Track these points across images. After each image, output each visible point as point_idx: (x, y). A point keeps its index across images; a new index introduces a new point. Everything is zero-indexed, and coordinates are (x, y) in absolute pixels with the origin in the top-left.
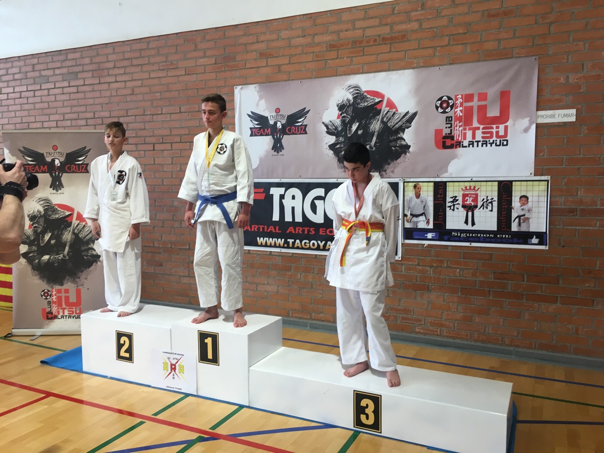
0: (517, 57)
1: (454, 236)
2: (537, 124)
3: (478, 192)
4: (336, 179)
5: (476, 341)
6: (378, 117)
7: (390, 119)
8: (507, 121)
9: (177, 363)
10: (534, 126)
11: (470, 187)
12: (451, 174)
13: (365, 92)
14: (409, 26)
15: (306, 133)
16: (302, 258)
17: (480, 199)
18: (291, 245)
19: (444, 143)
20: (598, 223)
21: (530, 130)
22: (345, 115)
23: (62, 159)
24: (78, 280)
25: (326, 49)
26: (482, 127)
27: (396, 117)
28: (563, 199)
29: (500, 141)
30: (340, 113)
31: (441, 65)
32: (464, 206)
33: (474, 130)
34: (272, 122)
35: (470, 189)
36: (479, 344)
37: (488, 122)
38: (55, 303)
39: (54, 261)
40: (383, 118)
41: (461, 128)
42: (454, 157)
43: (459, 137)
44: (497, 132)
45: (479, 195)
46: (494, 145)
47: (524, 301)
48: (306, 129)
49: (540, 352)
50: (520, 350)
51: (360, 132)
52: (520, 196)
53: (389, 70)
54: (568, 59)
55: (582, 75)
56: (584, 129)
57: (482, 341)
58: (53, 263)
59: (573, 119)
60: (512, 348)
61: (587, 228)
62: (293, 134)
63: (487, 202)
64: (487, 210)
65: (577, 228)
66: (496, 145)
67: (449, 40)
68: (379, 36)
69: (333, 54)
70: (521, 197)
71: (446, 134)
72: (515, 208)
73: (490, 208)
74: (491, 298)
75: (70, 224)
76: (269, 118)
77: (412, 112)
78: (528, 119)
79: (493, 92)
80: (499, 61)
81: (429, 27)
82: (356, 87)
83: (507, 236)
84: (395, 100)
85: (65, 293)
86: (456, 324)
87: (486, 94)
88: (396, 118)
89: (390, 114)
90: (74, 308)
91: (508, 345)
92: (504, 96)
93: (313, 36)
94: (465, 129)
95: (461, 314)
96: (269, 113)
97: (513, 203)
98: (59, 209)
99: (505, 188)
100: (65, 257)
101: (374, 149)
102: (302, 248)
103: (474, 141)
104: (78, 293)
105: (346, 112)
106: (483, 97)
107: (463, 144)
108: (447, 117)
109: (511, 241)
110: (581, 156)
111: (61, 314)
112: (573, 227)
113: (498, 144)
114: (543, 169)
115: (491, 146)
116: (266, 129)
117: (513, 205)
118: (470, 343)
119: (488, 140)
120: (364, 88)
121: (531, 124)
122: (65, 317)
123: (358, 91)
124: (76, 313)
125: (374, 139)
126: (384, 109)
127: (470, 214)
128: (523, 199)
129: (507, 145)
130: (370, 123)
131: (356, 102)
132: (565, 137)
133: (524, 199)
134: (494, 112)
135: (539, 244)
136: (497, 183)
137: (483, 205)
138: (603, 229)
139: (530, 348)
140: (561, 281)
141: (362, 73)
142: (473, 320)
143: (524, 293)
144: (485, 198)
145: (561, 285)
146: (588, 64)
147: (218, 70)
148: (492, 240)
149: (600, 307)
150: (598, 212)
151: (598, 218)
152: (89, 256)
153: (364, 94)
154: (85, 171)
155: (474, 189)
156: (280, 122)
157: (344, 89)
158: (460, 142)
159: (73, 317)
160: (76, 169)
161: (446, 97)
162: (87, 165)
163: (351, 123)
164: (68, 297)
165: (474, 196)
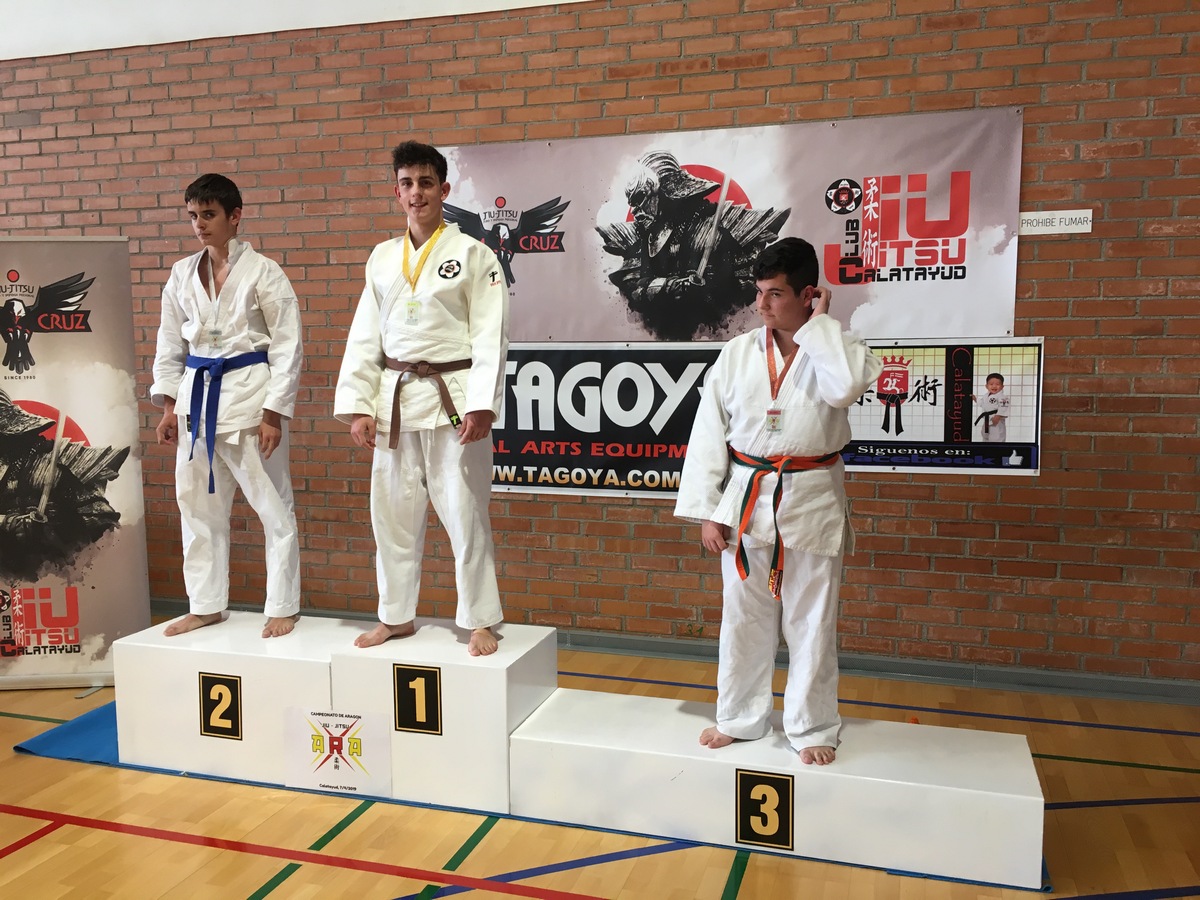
0: (983, 107)
1: (864, 454)
2: (1019, 236)
3: (908, 368)
4: (625, 344)
5: (903, 654)
6: (711, 219)
7: (736, 223)
8: (963, 230)
9: (344, 734)
10: (1015, 241)
11: (893, 358)
13: (684, 167)
14: (772, 39)
15: (562, 249)
16: (555, 503)
17: (912, 382)
18: (530, 478)
19: (842, 272)
20: (1131, 424)
21: (1008, 248)
22: (643, 213)
23: (30, 301)
24: (70, 568)
25: (602, 80)
26: (915, 241)
27: (747, 219)
28: (1067, 381)
29: (951, 268)
30: (633, 208)
31: (836, 119)
32: (880, 396)
33: (901, 247)
35: (893, 362)
36: (909, 660)
37: (928, 232)
38: (19, 619)
39: (16, 527)
40: (720, 222)
41: (876, 243)
42: (863, 299)
43: (871, 260)
44: (945, 252)
45: (910, 374)
46: (938, 277)
47: (995, 575)
48: (562, 241)
49: (1024, 670)
50: (986, 667)
51: (674, 249)
52: (988, 374)
53: (732, 125)
54: (1077, 114)
55: (1103, 144)
56: (1107, 248)
57: (916, 655)
59: (1087, 228)
60: (971, 666)
61: (1110, 434)
62: (535, 250)
63: (924, 386)
64: (927, 403)
65: (1093, 434)
67: (853, 68)
68: (712, 56)
69: (618, 89)
70: (990, 377)
71: (847, 254)
72: (979, 399)
73: (930, 398)
74: (932, 571)
75: (49, 446)
76: (482, 217)
77: (779, 209)
78: (1005, 226)
79: (937, 174)
80: (950, 113)
81: (813, 41)
82: (667, 158)
83: (963, 453)
84: (744, 185)
85: (41, 597)
86: (865, 625)
87: (924, 177)
88: (748, 222)
89: (735, 214)
90: (62, 629)
91: (964, 661)
92: (959, 182)
93: (575, 49)
94: (883, 246)
95: (875, 605)
96: (481, 206)
97: (974, 388)
98: (24, 412)
99: (960, 360)
100: (41, 518)
101: (703, 282)
102: (555, 484)
103: (901, 268)
104: (72, 597)
105: (644, 208)
106: (917, 182)
107: (879, 275)
108: (848, 222)
109: (971, 461)
110: (1101, 298)
111: (34, 643)
112: (1084, 433)
113: (947, 274)
114: (1030, 322)
115: (934, 278)
117: (974, 393)
118: (893, 660)
119: (927, 267)
120: (682, 160)
121: (1008, 237)
122: (42, 650)
123: (669, 167)
124: (67, 641)
125: (704, 263)
126: (724, 202)
127: (893, 410)
128: (994, 380)
129: (963, 277)
130: (695, 232)
131: (665, 187)
132: (1072, 262)
133: (996, 379)
134: (938, 212)
135: (1024, 466)
136: (944, 350)
137: (917, 393)
138: (1141, 435)
139: (1006, 663)
140: (1062, 534)
141: (678, 129)
142: (899, 616)
143: (994, 559)
144: (922, 379)
145: (1063, 542)
146: (1115, 125)
147: (368, 114)
148: (936, 460)
149: (1133, 582)
150: (1131, 405)
151: (1131, 415)
152: (95, 515)
153: (683, 172)
154: (83, 327)
155: (901, 362)
156: (506, 225)
157: (641, 161)
158: (873, 271)
159: (61, 650)
160: (61, 323)
161: (846, 182)
162: (87, 313)
163: (656, 230)
164: (50, 605)
165: (901, 376)
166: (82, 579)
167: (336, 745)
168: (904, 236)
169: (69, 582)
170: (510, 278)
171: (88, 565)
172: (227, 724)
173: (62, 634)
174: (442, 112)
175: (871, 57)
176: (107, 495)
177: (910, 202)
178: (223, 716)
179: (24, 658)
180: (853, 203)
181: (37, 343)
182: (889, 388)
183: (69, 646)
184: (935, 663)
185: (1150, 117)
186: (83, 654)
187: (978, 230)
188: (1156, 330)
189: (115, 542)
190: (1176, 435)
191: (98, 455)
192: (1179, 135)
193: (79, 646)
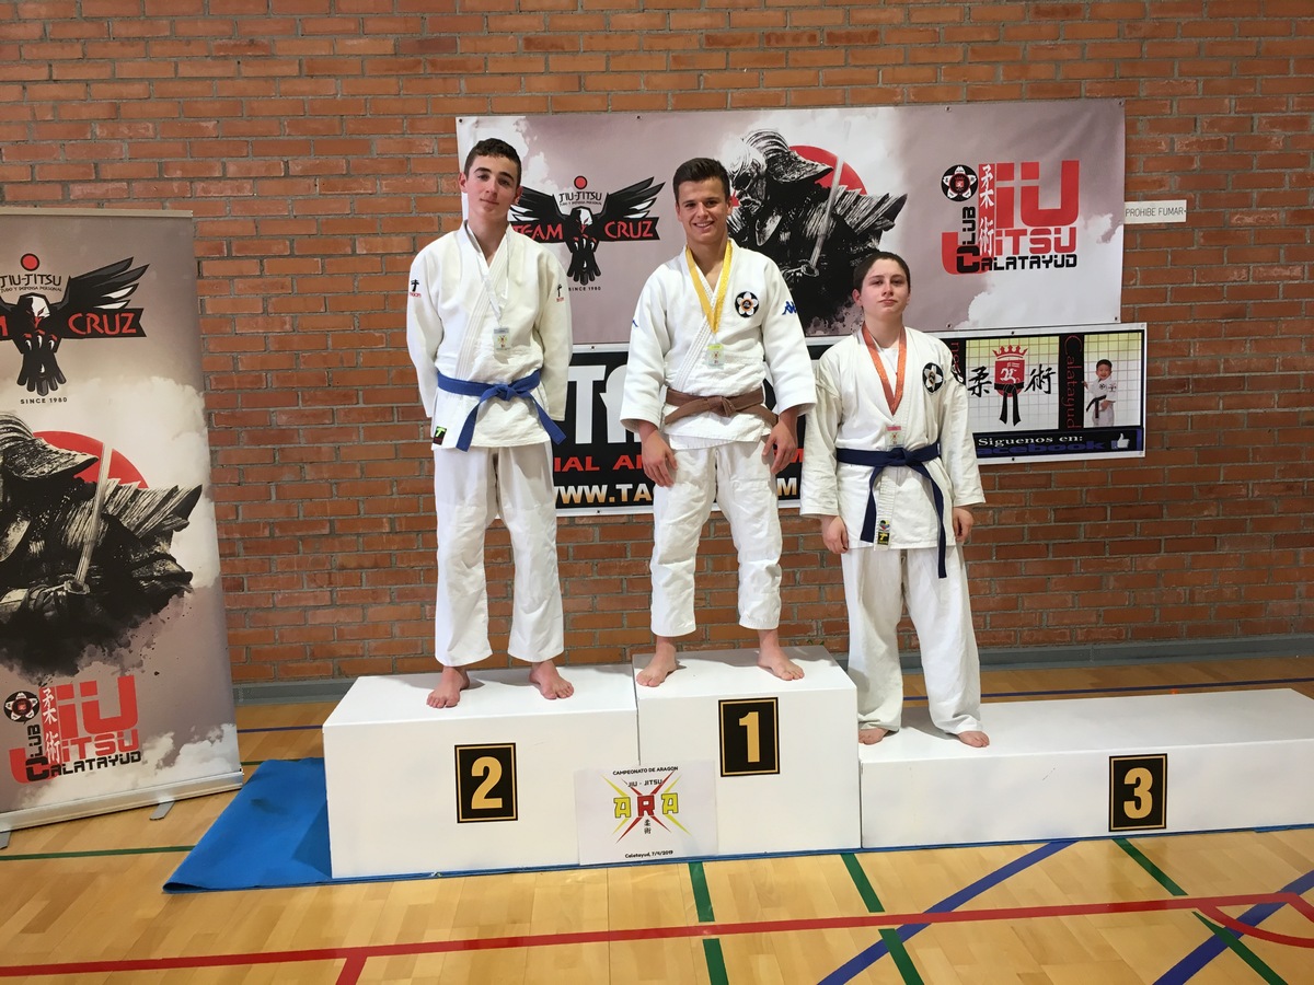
0: (1088, 98)
1: (984, 446)
2: (1125, 226)
3: (1025, 358)
5: (1026, 644)
6: (824, 205)
7: (850, 209)
8: (1073, 219)
9: (655, 792)
10: (1120, 230)
11: (1010, 347)
12: (975, 323)
13: (793, 148)
14: (884, 15)
15: (656, 237)
17: (1027, 371)
19: (960, 260)
20: (1221, 402)
21: (1114, 237)
22: (749, 197)
23: (56, 297)
24: (124, 651)
25: (698, 47)
26: (1030, 229)
27: (863, 205)
28: (1167, 364)
29: (1063, 256)
30: (737, 192)
31: (950, 102)
32: (997, 387)
33: (1017, 235)
34: (565, 210)
35: (1010, 351)
36: (1032, 649)
37: (1041, 220)
38: (52, 727)
39: (44, 604)
40: (833, 208)
41: (992, 232)
42: (980, 289)
43: (988, 248)
44: (1058, 240)
45: (1026, 363)
47: (1107, 556)
48: (657, 228)
49: (1135, 644)
50: (1103, 646)
51: (784, 237)
52: (1097, 360)
53: (843, 104)
54: (1171, 107)
55: (1194, 139)
56: (1198, 235)
57: (1038, 643)
58: (40, 610)
59: (1182, 218)
60: (1089, 647)
61: (1205, 412)
62: (623, 238)
63: (1039, 375)
64: (1041, 391)
65: (1190, 413)
66: (1056, 266)
67: (965, 52)
68: (821, 29)
69: (718, 59)
70: (1100, 363)
71: (964, 243)
72: (1090, 385)
74: (1050, 558)
75: (90, 491)
77: (895, 195)
78: (1111, 215)
79: (1048, 163)
81: (925, 21)
82: (774, 137)
83: (1076, 439)
84: (859, 169)
85: (84, 693)
86: (988, 618)
87: (1036, 165)
88: (863, 208)
89: (850, 199)
90: (115, 733)
91: (1081, 643)
93: (666, 12)
94: (999, 234)
95: (998, 597)
97: (1086, 375)
98: (51, 447)
99: (1071, 347)
100: (81, 588)
101: (817, 273)
104: (127, 688)
105: (750, 192)
106: (1031, 170)
107: (995, 264)
108: (965, 209)
109: (1082, 447)
110: (1194, 285)
111: (74, 757)
112: (1183, 413)
113: (1059, 263)
114: (1134, 308)
115: (1047, 267)
116: (550, 227)
117: (1086, 380)
118: (1016, 650)
119: (1041, 255)
120: (791, 140)
121: (1115, 226)
122: (87, 765)
123: (777, 147)
124: (122, 748)
125: (817, 252)
126: (837, 187)
127: (1010, 400)
128: (1103, 366)
129: (1074, 265)
130: (807, 218)
131: (773, 170)
132: (1169, 250)
133: (1105, 365)
134: (1050, 201)
135: (1131, 447)
136: (1058, 338)
137: (1033, 382)
138: (1229, 412)
139: (1119, 640)
140: (1165, 511)
141: (785, 107)
142: (1020, 606)
143: (1107, 540)
144: (1037, 368)
145: (1166, 518)
146: (1203, 120)
147: (404, 72)
148: (1052, 448)
149: (1226, 550)
150: (1221, 384)
151: (1221, 394)
152: (157, 578)
153: (792, 154)
154: (134, 331)
155: (1017, 352)
156: (589, 209)
157: (746, 140)
158: (990, 259)
159: (113, 762)
160: (101, 325)
161: (961, 169)
162: (138, 312)
163: (764, 215)
164: (96, 704)
165: (1017, 365)
166: (140, 664)
167: (646, 805)
168: (1018, 224)
169: (123, 670)
170: (594, 270)
171: (148, 645)
172: (497, 803)
173: (115, 740)
174: (503, 74)
175: (983, 41)
176: (173, 550)
177: (1025, 190)
178: (490, 795)
179: (60, 779)
180: (969, 190)
181: (67, 353)
182: (1006, 379)
183: (124, 754)
184: (1056, 649)
185: (1233, 114)
186: (146, 762)
187: (1087, 218)
188: (1239, 313)
189: (185, 610)
190: (1258, 411)
191: (159, 499)
192: (1255, 133)
193: (139, 753)
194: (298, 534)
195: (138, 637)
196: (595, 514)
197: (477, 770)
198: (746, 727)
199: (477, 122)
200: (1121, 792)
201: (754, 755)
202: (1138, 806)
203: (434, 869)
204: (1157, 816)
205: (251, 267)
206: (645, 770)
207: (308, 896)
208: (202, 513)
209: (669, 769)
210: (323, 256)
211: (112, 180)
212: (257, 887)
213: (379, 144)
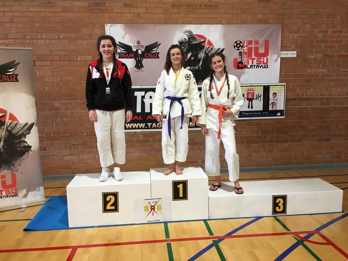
0: (272, 24)
1: (244, 115)
2: (280, 57)
3: (254, 92)
5: (253, 166)
6: (203, 50)
7: (210, 51)
8: (267, 55)
9: (155, 205)
10: (279, 59)
11: (251, 89)
12: (242, 82)
13: (195, 35)
14: (219, 0)
15: (159, 58)
16: (157, 134)
17: (255, 95)
19: (238, 66)
20: (304, 104)
24: (13, 167)
25: (170, 7)
26: (256, 58)
27: (213, 50)
28: (291, 94)
29: (265, 65)
31: (236, 24)
32: (247, 99)
33: (253, 59)
34: (134, 50)
35: (251, 90)
36: (255, 167)
37: (259, 56)
40: (205, 51)
41: (246, 58)
42: (243, 73)
43: (245, 63)
44: (263, 61)
45: (255, 93)
47: (275, 143)
48: (159, 55)
49: (281, 166)
50: (273, 167)
51: (192, 58)
52: (273, 93)
53: (208, 24)
54: (293, 27)
55: (299, 35)
56: (299, 60)
57: (256, 166)
59: (295, 56)
60: (269, 167)
61: (300, 107)
62: (150, 58)
63: (258, 96)
64: (259, 100)
65: (296, 107)
66: (263, 68)
67: (240, 11)
68: (203, 3)
69: (175, 10)
70: (274, 93)
71: (239, 61)
72: (271, 99)
73: (259, 99)
74: (260, 144)
75: (3, 123)
78: (277, 55)
79: (261, 41)
81: (230, 2)
82: (190, 32)
83: (267, 113)
84: (212, 41)
85: (2, 178)
86: (244, 159)
89: (210, 49)
90: (10, 189)
91: (267, 166)
92: (267, 43)
95: (246, 154)
96: (132, 43)
97: (270, 96)
99: (266, 89)
100: (1, 150)
101: (201, 68)
103: (253, 65)
104: (14, 177)
105: (184, 46)
106: (257, 42)
107: (247, 67)
108: (240, 52)
109: (269, 115)
110: (298, 73)
112: (294, 107)
113: (264, 67)
114: (283, 79)
115: (261, 68)
116: (130, 54)
117: (270, 98)
118: (251, 168)
119: (259, 65)
120: (195, 33)
121: (278, 58)
122: (3, 197)
123: (191, 35)
124: (12, 193)
125: (201, 63)
126: (206, 46)
127: (250, 103)
128: (274, 94)
129: (267, 68)
130: (198, 54)
131: (190, 40)
132: (292, 64)
133: (275, 94)
134: (262, 51)
135: (281, 115)
136: (263, 87)
137: (256, 98)
138: (306, 106)
139: (277, 165)
140: (289, 132)
141: (193, 24)
142: (252, 156)
143: (274, 139)
144: (257, 94)
145: (290, 134)
146: (301, 30)
147: (91, 11)
148: (261, 115)
149: (304, 142)
150: (304, 99)
151: (304, 102)
152: (22, 147)
153: (195, 36)
154: (16, 80)
155: (252, 90)
156: (141, 50)
157: (183, 32)
158: (246, 66)
159: (10, 196)
160: (7, 78)
161: (239, 42)
162: (17, 75)
163: (187, 53)
164: (5, 181)
165: (252, 94)
166: (17, 170)
167: (153, 208)
168: (253, 57)
169: (13, 172)
170: (142, 66)
171: (19, 165)
172: (113, 208)
174: (118, 13)
175: (245, 8)
176: (26, 140)
177: (255, 47)
178: (111, 206)
180: (241, 47)
182: (249, 97)
183: (13, 194)
184: (261, 167)
185: (309, 29)
186: (19, 197)
187: (271, 56)
188: (309, 81)
189: (30, 156)
190: (314, 106)
191: (22, 126)
192: (315, 34)
193: (17, 194)
194: (61, 135)
195: (17, 163)
196: (142, 131)
197: (108, 199)
198: (179, 188)
199: (111, 26)
200: (275, 205)
201: (181, 195)
202: (279, 208)
203: (96, 225)
204: (284, 211)
205: (49, 63)
206: (153, 199)
207: (62, 232)
208: (34, 130)
209: (159, 199)
210: (68, 61)
211: (11, 39)
212: (49, 230)
213: (84, 31)
